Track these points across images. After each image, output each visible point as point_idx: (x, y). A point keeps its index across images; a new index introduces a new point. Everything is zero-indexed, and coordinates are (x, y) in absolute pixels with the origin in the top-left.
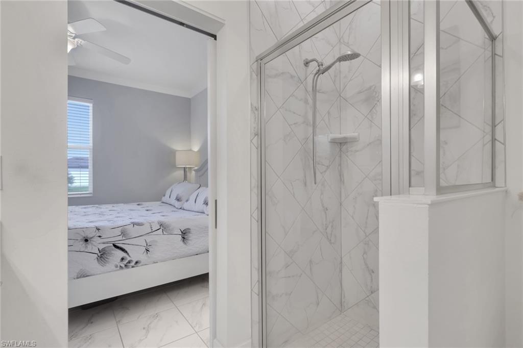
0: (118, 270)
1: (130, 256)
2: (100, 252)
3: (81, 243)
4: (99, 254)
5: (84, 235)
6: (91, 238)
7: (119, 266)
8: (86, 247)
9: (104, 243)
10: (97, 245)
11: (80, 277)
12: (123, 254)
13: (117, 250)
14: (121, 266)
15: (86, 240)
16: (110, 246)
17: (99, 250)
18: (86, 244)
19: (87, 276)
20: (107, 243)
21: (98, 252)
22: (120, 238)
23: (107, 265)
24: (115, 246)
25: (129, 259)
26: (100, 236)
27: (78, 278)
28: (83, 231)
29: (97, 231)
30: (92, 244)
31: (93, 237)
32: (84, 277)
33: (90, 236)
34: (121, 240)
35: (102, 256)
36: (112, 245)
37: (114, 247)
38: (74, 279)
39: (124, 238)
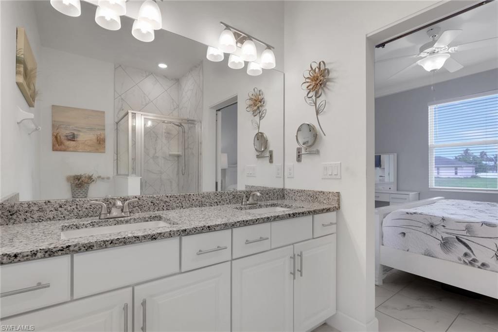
0: (461, 263)
1: (474, 255)
2: (443, 240)
3: (428, 227)
4: (442, 242)
5: (430, 222)
6: (436, 225)
7: (462, 260)
8: (432, 232)
9: (447, 233)
10: (441, 233)
11: (427, 255)
12: (466, 250)
13: (460, 243)
14: (464, 261)
15: (432, 226)
16: (453, 238)
17: (442, 237)
18: (431, 230)
19: (432, 257)
20: (451, 234)
21: (441, 239)
22: (464, 233)
23: (450, 254)
24: (457, 238)
25: (473, 257)
26: (444, 226)
27: (425, 255)
28: (431, 218)
29: (442, 220)
30: (436, 230)
31: (438, 225)
32: (430, 256)
33: (436, 223)
34: (465, 236)
35: (445, 244)
36: (455, 237)
37: (456, 240)
38: (422, 254)
39: (468, 234)
